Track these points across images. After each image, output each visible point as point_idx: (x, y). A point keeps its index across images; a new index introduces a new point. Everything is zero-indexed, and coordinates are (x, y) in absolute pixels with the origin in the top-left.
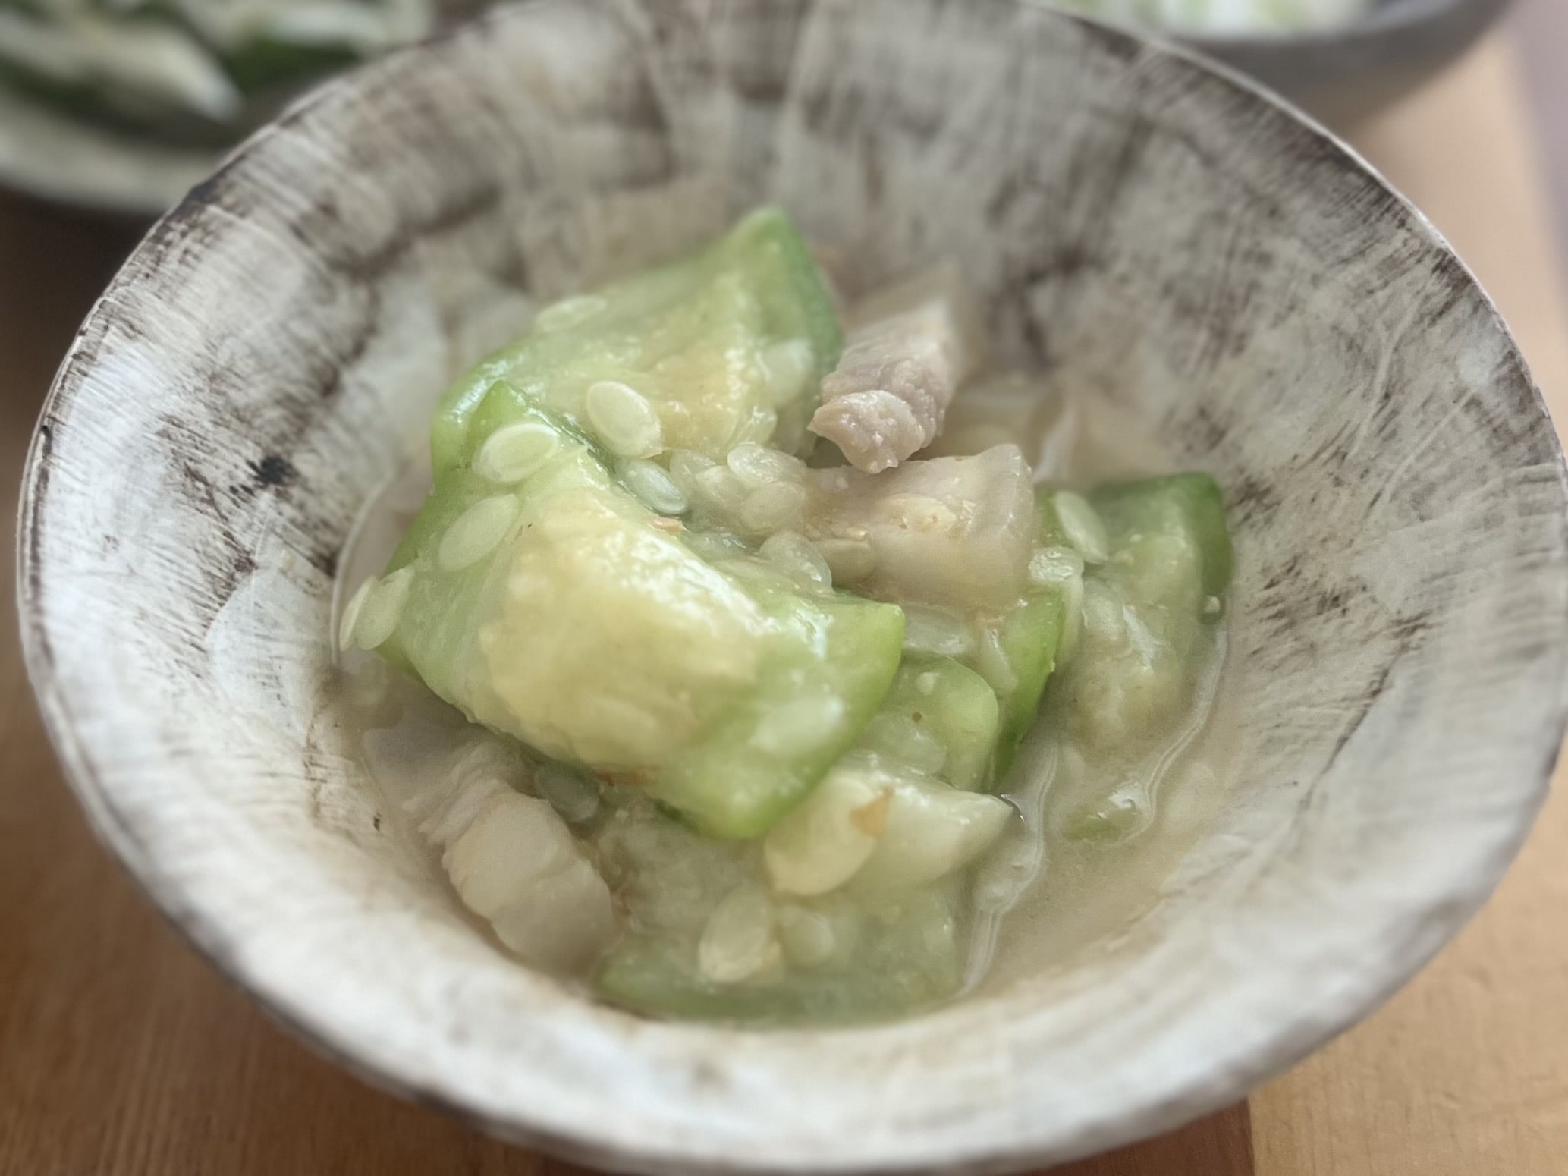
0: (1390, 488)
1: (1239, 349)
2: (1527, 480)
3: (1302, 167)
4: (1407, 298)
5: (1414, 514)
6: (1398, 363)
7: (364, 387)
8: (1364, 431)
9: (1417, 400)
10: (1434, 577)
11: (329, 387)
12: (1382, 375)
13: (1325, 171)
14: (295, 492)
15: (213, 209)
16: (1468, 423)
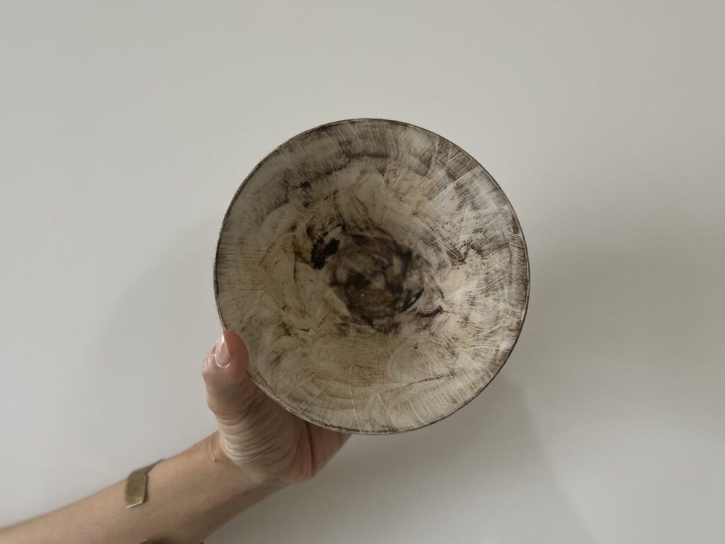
0: (476, 347)
1: (486, 296)
2: (487, 373)
3: (520, 281)
4: (510, 321)
5: (473, 356)
6: (498, 329)
7: (336, 175)
8: (484, 333)
9: (494, 339)
10: (463, 370)
11: (329, 173)
12: (495, 328)
13: (522, 286)
14: (308, 190)
15: (324, 133)
16: (494, 352)
